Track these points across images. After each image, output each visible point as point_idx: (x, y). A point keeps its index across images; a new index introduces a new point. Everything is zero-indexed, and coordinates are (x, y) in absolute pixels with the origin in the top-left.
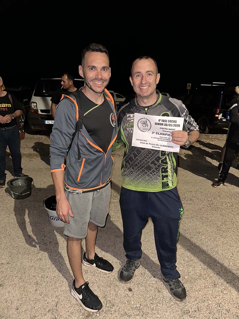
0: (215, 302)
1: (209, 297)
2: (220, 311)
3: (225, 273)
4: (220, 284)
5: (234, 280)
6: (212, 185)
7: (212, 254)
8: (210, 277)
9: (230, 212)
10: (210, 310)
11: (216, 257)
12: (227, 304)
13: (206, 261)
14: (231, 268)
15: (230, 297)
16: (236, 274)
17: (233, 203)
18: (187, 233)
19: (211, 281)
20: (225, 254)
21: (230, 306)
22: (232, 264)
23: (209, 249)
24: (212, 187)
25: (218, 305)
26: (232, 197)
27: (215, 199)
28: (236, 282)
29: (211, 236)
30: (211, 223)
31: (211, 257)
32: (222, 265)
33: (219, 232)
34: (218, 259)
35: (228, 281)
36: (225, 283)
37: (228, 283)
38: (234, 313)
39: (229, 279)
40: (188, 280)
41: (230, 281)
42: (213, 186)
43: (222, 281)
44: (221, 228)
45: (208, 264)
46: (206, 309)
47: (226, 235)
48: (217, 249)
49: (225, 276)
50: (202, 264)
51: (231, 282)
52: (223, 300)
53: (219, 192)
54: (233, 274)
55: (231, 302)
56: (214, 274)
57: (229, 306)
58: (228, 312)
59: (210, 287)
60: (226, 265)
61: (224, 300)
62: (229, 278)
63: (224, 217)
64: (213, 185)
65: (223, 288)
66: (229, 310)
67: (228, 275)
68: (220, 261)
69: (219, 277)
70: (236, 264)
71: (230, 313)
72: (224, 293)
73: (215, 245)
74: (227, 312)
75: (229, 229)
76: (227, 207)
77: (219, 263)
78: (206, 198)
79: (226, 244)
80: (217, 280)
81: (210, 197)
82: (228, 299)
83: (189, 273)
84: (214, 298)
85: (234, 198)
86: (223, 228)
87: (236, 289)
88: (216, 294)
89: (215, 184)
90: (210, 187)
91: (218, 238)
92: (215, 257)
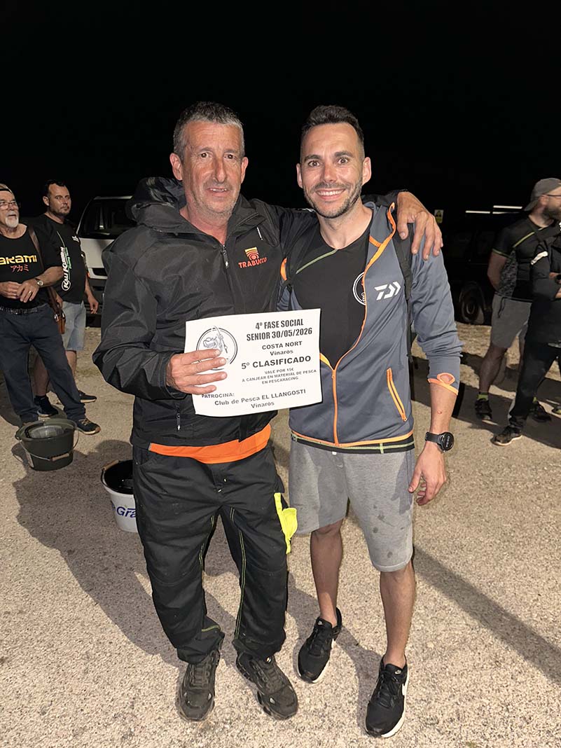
0: (498, 702)
1: (484, 690)
2: (509, 721)
3: (520, 637)
4: (510, 660)
5: (542, 652)
6: (491, 440)
7: (490, 596)
8: (486, 646)
9: (532, 501)
10: (486, 719)
11: (500, 600)
12: (524, 705)
13: (477, 610)
14: (534, 625)
15: (531, 689)
16: (546, 640)
17: (540, 480)
18: (434, 548)
19: (487, 655)
20: (521, 595)
21: (531, 709)
22: (537, 617)
23: (485, 584)
24: (491, 445)
25: (505, 708)
26: (538, 467)
27: (497, 472)
28: (546, 658)
29: (488, 554)
30: (490, 524)
31: (488, 602)
32: (514, 620)
33: (507, 546)
34: (504, 606)
35: (527, 654)
36: (520, 659)
37: (526, 658)
38: (541, 726)
39: (529, 650)
40: (434, 652)
41: (531, 654)
42: (493, 443)
43: (514, 653)
44: (513, 537)
45: (482, 617)
46: (477, 716)
47: (523, 551)
48: (502, 583)
49: (521, 644)
50: (468, 617)
51: (534, 657)
52: (515, 695)
53: (507, 457)
54: (539, 638)
55: (533, 702)
56: (496, 638)
57: (529, 710)
58: (528, 723)
59: (485, 666)
60: (523, 618)
61: (518, 696)
62: (528, 648)
63: (519, 512)
64: (494, 441)
65: (516, 671)
66: (530, 719)
67: (529, 640)
68: (510, 610)
69: (506, 646)
70: (546, 617)
71: (531, 724)
72: (518, 680)
73: (498, 575)
74: (525, 723)
75: (530, 538)
76: (525, 490)
77: (507, 615)
78: (477, 470)
79: (523, 571)
80: (503, 652)
81: (487, 467)
82: (527, 693)
83: (437, 636)
84: (494, 692)
85: (543, 469)
86: (517, 536)
87: (545, 671)
88: (500, 683)
89: (498, 438)
90: (487, 445)
91: (505, 558)
92: (497, 601)
